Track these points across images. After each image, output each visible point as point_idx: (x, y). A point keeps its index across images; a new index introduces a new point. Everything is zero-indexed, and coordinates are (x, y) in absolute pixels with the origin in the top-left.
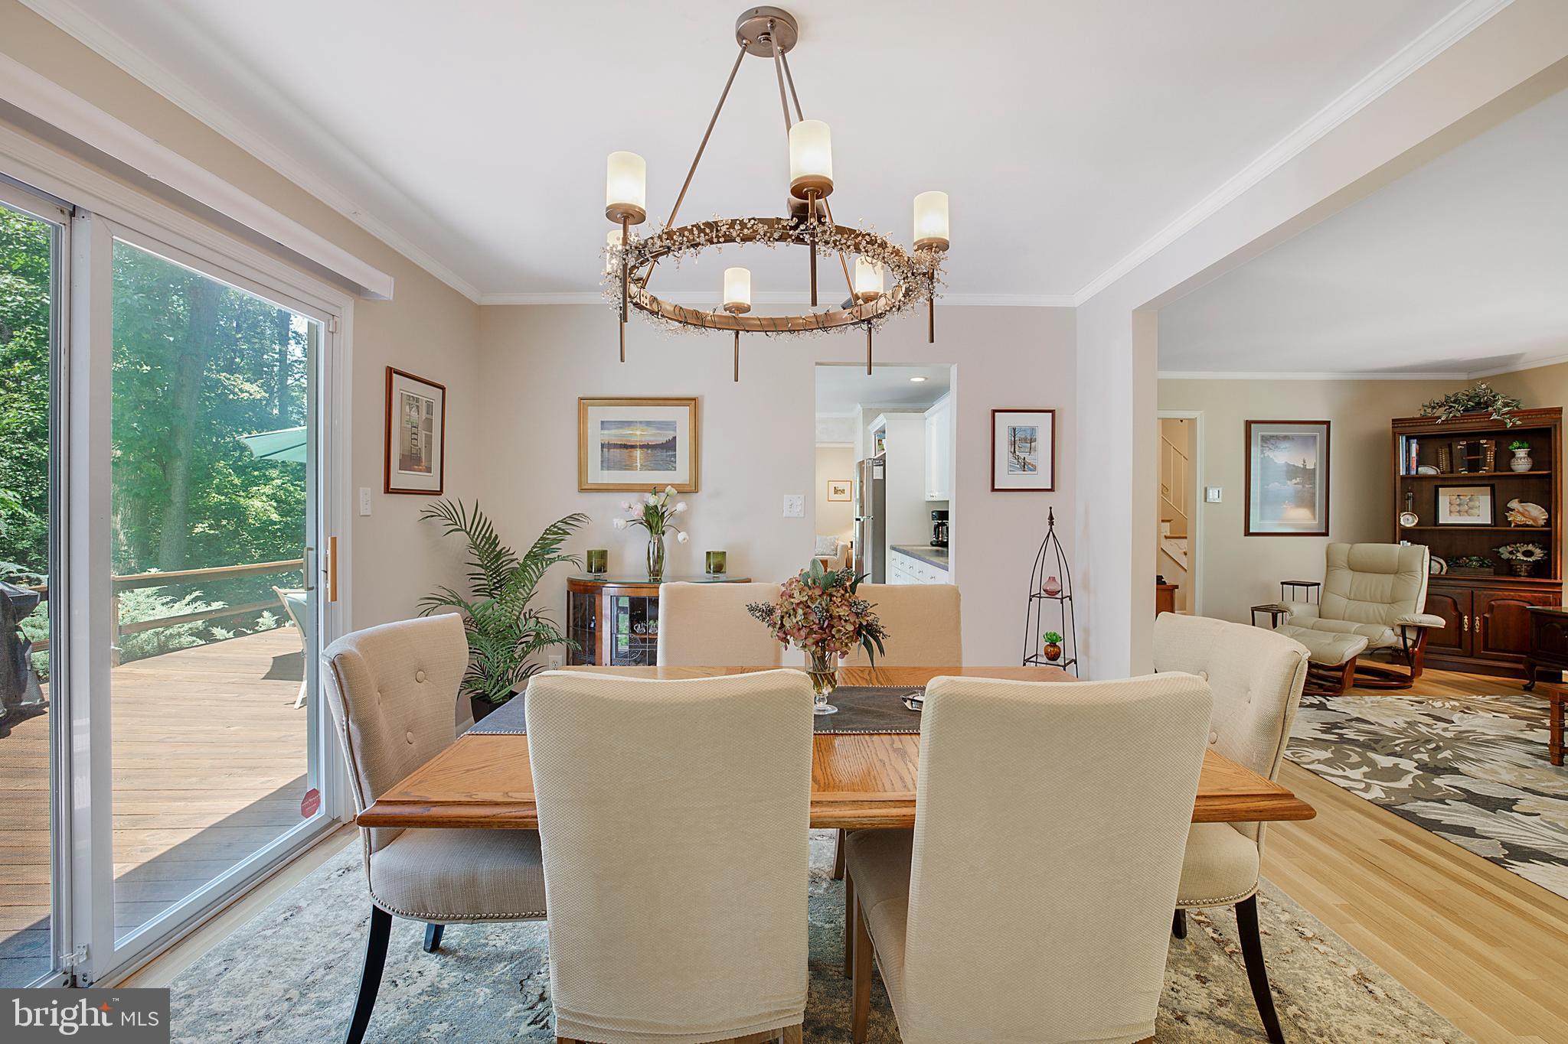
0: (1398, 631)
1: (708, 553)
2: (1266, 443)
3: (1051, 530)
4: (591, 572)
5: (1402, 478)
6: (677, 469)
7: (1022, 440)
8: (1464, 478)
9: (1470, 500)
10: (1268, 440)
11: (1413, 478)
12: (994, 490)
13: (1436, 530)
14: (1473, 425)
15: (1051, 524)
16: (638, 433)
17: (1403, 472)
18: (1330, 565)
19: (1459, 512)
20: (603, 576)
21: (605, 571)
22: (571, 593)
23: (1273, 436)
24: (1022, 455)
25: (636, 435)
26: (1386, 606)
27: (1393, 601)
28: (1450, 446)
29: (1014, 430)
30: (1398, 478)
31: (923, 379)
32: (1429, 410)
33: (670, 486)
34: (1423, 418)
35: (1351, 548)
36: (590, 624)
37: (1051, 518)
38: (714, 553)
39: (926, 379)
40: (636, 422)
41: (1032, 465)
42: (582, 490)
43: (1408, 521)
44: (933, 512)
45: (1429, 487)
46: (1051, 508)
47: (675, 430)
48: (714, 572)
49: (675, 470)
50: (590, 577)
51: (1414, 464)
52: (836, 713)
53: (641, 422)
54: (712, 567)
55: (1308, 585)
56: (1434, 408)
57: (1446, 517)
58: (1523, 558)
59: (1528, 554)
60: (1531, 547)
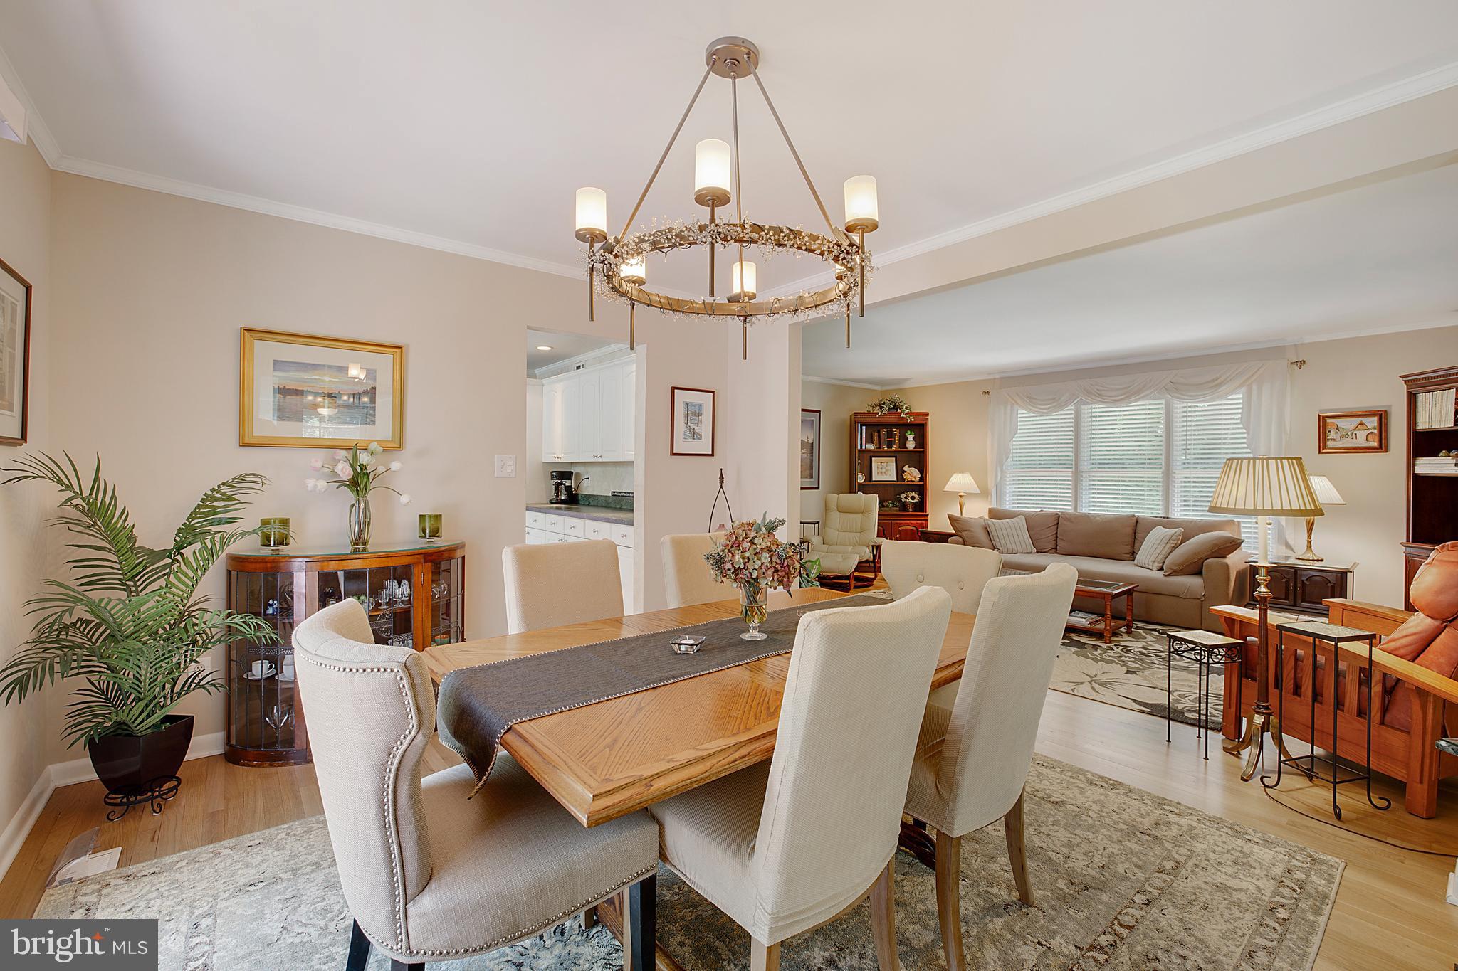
1: (422, 517)
3: (721, 487)
4: (269, 545)
5: (859, 451)
6: (377, 423)
7: (693, 413)
8: (886, 452)
9: (887, 465)
11: (863, 451)
12: (672, 454)
13: (873, 484)
14: (892, 420)
15: (722, 482)
16: (327, 379)
17: (859, 448)
18: (826, 508)
19: (881, 473)
20: (284, 550)
21: (287, 544)
22: (234, 574)
24: (692, 426)
25: (323, 381)
26: (858, 534)
27: (862, 531)
28: (879, 432)
29: (687, 404)
30: (857, 451)
31: (550, 349)
32: (871, 408)
33: (376, 443)
34: (869, 413)
35: (838, 497)
36: (266, 609)
37: (722, 477)
38: (430, 516)
39: (552, 348)
40: (324, 366)
41: (699, 435)
42: (243, 445)
43: (862, 479)
44: (552, 472)
45: (867, 456)
46: (721, 470)
47: (375, 380)
48: (430, 536)
49: (374, 424)
50: (266, 552)
51: (864, 443)
52: (764, 640)
53: (330, 367)
54: (427, 532)
55: (814, 524)
56: (873, 407)
57: (876, 477)
58: (910, 500)
59: (913, 498)
60: (914, 494)
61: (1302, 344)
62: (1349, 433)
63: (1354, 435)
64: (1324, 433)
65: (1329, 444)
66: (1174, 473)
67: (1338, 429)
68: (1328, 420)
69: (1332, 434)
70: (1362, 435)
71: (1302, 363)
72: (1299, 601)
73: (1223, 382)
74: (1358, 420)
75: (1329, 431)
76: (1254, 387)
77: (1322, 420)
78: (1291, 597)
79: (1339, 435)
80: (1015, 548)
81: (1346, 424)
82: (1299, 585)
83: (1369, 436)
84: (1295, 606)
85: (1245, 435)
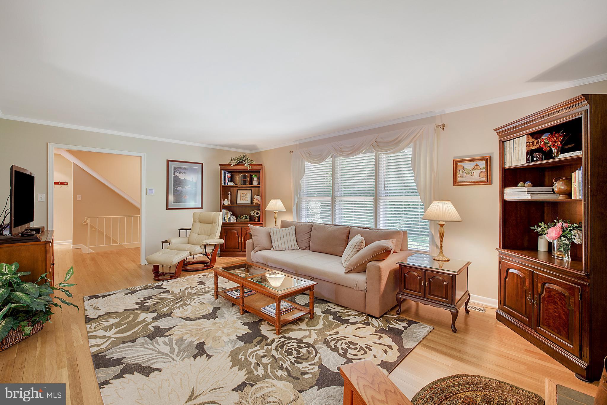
0: (203, 247)
2: (176, 170)
5: (223, 186)
8: (245, 187)
9: (246, 195)
10: (177, 169)
13: (236, 206)
17: (223, 184)
18: (194, 221)
19: (243, 199)
23: (179, 167)
28: (239, 175)
30: (221, 187)
34: (228, 164)
35: (200, 214)
43: (226, 203)
51: (227, 181)
57: (239, 201)
58: (256, 215)
59: (257, 213)
60: (258, 211)
61: (444, 114)
62: (470, 172)
63: (473, 173)
64: (456, 173)
65: (460, 179)
66: (380, 199)
67: (464, 169)
68: (459, 164)
69: (461, 173)
70: (477, 172)
71: (443, 126)
72: (427, 294)
73: (401, 140)
74: (474, 163)
75: (459, 171)
76: (418, 142)
77: (455, 163)
78: (422, 291)
79: (464, 173)
80: (284, 247)
81: (468, 166)
82: (427, 282)
83: (481, 173)
84: (425, 297)
85: (413, 175)
